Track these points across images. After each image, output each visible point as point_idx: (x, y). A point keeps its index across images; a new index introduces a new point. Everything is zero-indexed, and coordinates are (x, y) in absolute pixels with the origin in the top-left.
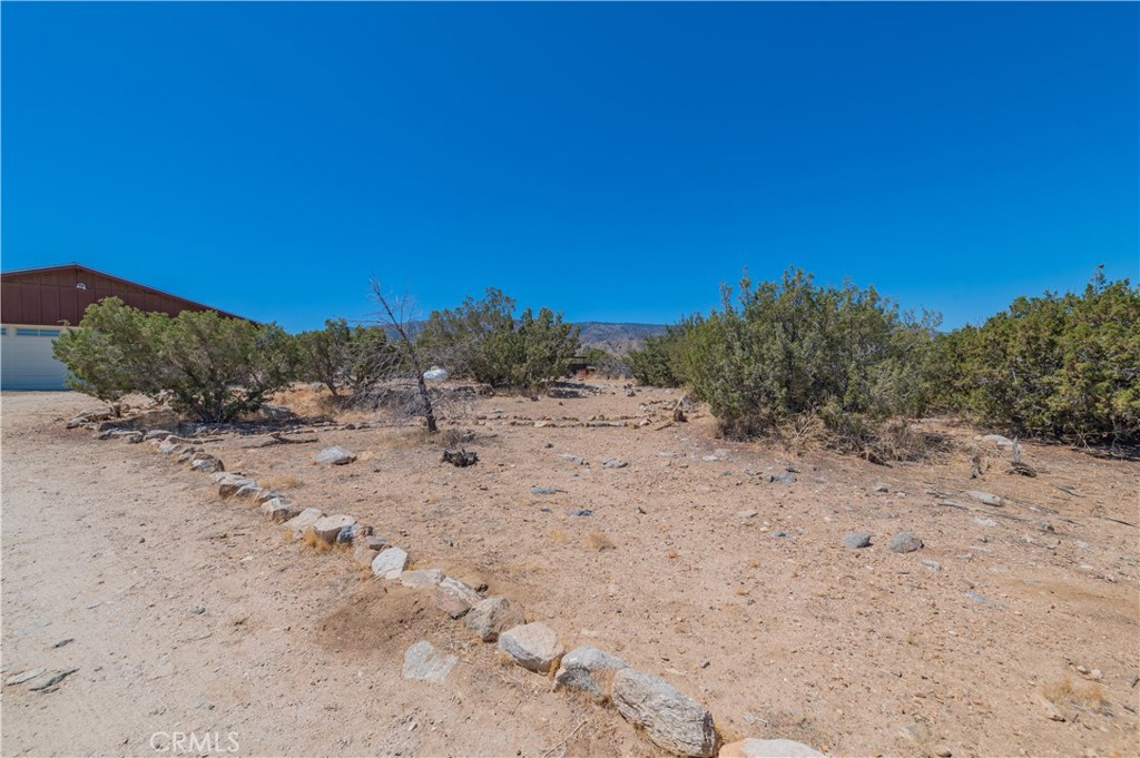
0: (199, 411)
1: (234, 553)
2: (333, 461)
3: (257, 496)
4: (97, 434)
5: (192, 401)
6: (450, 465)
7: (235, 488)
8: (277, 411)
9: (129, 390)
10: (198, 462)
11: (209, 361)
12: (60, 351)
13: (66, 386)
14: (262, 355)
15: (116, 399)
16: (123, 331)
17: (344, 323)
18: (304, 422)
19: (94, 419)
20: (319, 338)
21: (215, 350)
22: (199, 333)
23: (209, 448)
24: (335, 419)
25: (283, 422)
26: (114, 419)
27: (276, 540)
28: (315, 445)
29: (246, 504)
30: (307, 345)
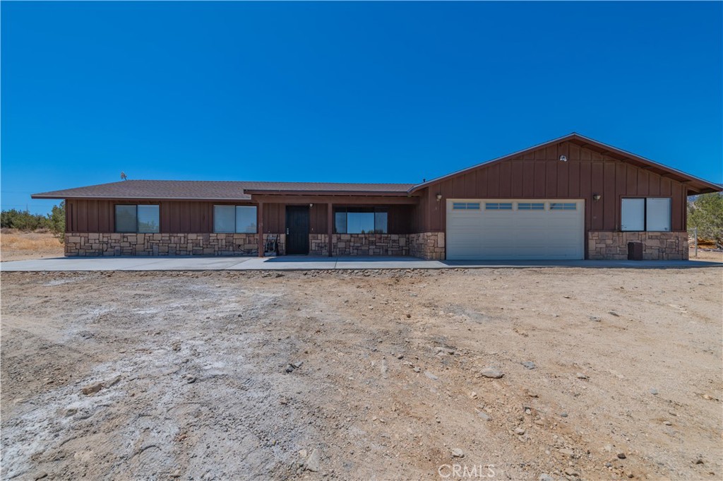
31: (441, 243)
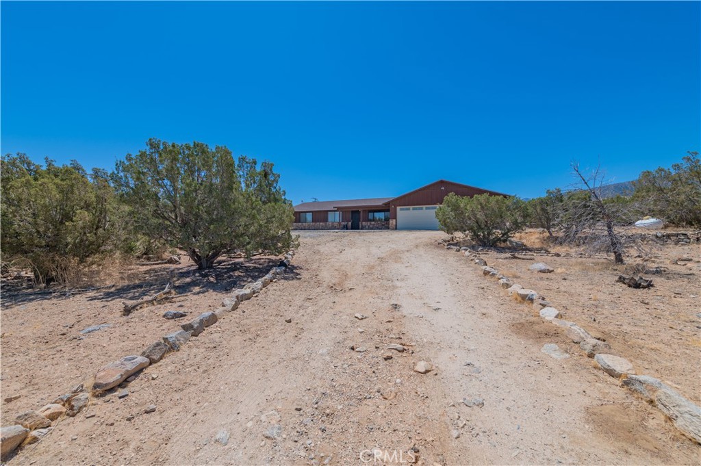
0: (480, 240)
1: (486, 294)
2: (539, 270)
3: (497, 276)
4: (446, 247)
5: (478, 236)
6: (624, 286)
7: (489, 272)
8: (516, 243)
9: (456, 230)
10: (477, 261)
11: (484, 217)
12: (437, 215)
13: (438, 228)
14: (508, 213)
15: (452, 234)
16: (455, 206)
17: (559, 191)
18: (530, 250)
19: (445, 241)
20: (541, 202)
21: (488, 212)
22: (481, 204)
23: (482, 256)
24: (549, 250)
25: (518, 249)
26: (451, 242)
27: (502, 294)
28: (531, 261)
29: (493, 279)
30: (534, 206)
31: (394, 223)
